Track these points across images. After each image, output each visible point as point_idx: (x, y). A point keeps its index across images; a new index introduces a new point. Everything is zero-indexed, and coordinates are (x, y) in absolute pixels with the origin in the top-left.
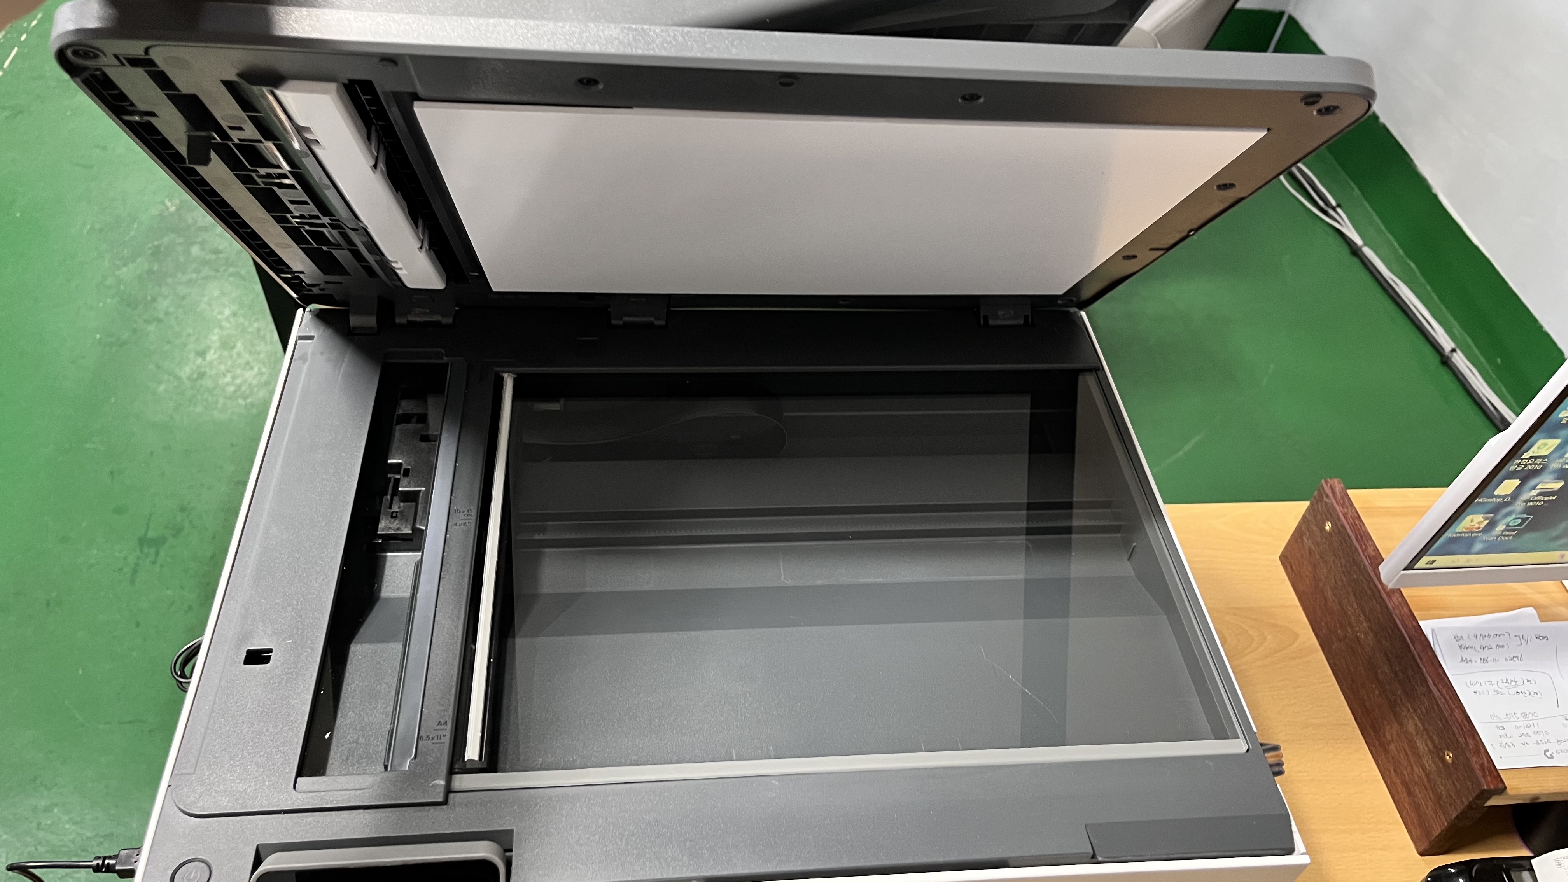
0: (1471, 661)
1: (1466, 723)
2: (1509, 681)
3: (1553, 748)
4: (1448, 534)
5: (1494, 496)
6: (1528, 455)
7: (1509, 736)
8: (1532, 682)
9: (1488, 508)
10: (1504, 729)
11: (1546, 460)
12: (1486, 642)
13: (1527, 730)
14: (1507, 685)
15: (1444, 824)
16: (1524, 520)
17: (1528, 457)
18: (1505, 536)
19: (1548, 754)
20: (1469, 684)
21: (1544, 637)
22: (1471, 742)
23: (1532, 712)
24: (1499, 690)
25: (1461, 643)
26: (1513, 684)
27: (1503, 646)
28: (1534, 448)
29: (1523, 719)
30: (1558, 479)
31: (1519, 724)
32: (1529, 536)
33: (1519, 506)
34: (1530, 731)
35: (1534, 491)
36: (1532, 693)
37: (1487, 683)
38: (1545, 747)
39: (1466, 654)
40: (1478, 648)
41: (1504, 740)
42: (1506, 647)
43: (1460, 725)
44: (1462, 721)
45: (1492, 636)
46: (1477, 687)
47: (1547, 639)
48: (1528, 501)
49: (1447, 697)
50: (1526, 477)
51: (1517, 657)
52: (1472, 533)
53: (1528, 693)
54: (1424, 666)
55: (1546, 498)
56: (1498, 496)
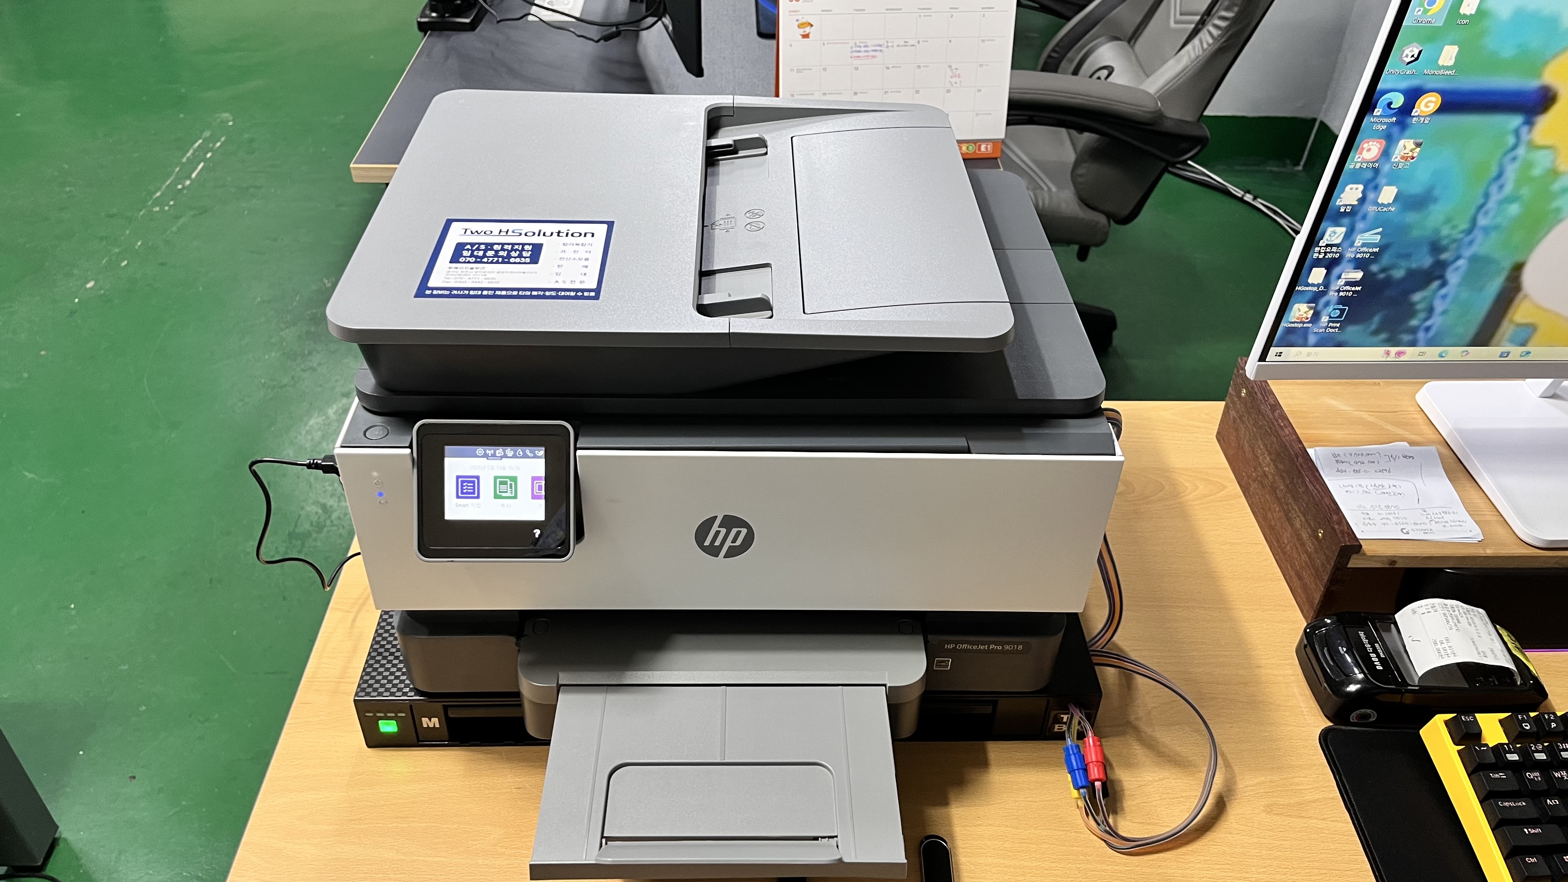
0: (1345, 471)
1: (1332, 505)
2: (1377, 485)
3: (1408, 528)
4: (1284, 324)
5: (1308, 285)
6: (1324, 242)
7: (1371, 518)
8: (1398, 486)
9: (1308, 296)
10: (1368, 514)
11: (1340, 248)
12: (1360, 459)
13: (1389, 516)
14: (1375, 488)
15: (1320, 590)
16: (1342, 311)
17: (1324, 245)
18: (1331, 327)
19: (1404, 531)
20: (1342, 486)
21: (1410, 457)
22: (1335, 518)
23: (1395, 505)
24: (1368, 491)
25: (1338, 458)
26: (1380, 487)
27: (1374, 462)
28: (1326, 236)
29: (1385, 509)
30: (1357, 268)
31: (1381, 512)
32: (1352, 330)
33: (1332, 295)
34: (1391, 517)
35: (1340, 280)
36: (1396, 494)
37: (1358, 486)
38: (1403, 527)
39: (1342, 467)
40: (1352, 463)
41: (1367, 521)
42: (1376, 462)
43: (1327, 506)
44: (1330, 504)
45: (1365, 455)
46: (1350, 488)
47: (1413, 458)
48: (1339, 291)
49: (1320, 490)
50: (1331, 265)
51: (1386, 470)
52: (1304, 323)
53: (1392, 494)
54: (1304, 471)
55: (1353, 289)
56: (1313, 285)
